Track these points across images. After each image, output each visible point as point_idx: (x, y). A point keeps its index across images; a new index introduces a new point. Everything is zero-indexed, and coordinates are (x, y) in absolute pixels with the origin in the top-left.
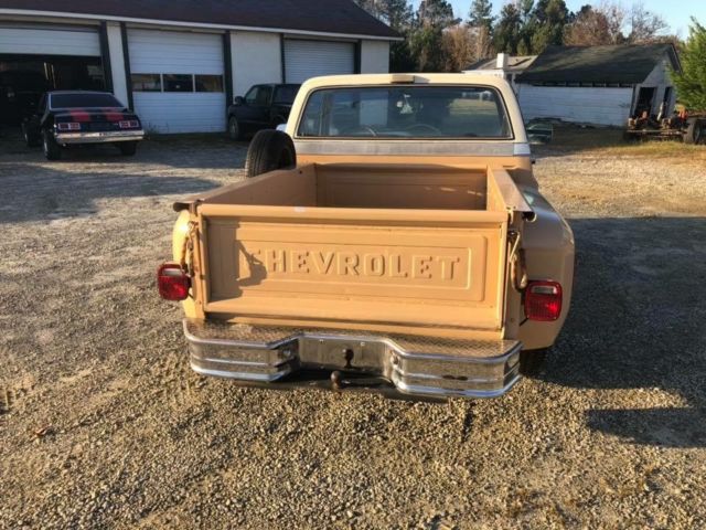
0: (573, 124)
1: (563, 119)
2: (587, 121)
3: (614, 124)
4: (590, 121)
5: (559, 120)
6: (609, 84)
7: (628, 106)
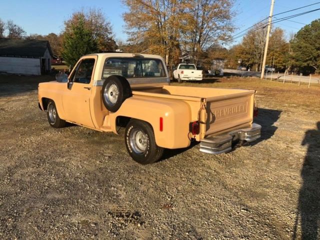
0: (14, 74)
1: (8, 72)
2: (21, 73)
3: (34, 74)
4: (23, 73)
5: (6, 72)
6: (29, 57)
7: (39, 66)
